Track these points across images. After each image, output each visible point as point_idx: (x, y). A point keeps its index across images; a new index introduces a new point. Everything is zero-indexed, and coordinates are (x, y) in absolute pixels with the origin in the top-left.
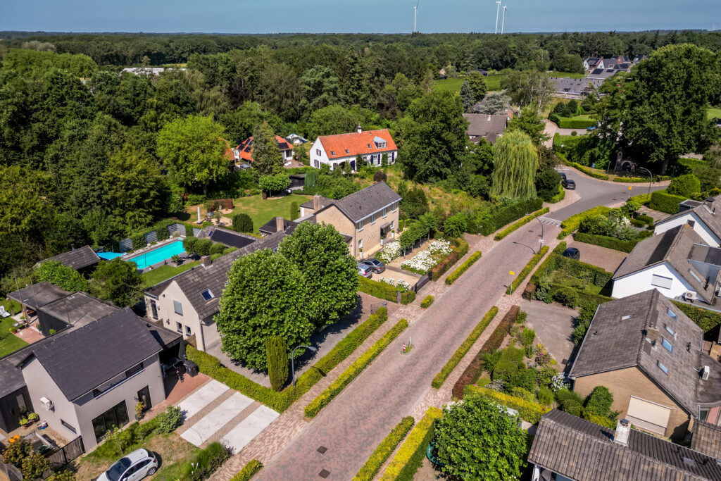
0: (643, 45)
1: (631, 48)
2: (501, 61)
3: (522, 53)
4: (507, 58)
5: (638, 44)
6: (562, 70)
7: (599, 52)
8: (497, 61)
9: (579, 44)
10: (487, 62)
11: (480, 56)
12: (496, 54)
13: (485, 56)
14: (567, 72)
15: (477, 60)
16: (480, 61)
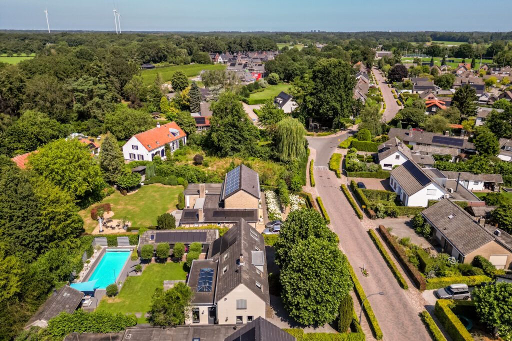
0: (236, 45)
1: (230, 47)
2: (157, 56)
3: (169, 51)
4: (160, 54)
5: (233, 45)
6: (200, 62)
7: (213, 50)
8: (154, 57)
9: (201, 45)
10: (148, 58)
11: (143, 54)
12: (153, 53)
13: (146, 54)
14: (203, 63)
15: (141, 56)
16: (143, 57)
